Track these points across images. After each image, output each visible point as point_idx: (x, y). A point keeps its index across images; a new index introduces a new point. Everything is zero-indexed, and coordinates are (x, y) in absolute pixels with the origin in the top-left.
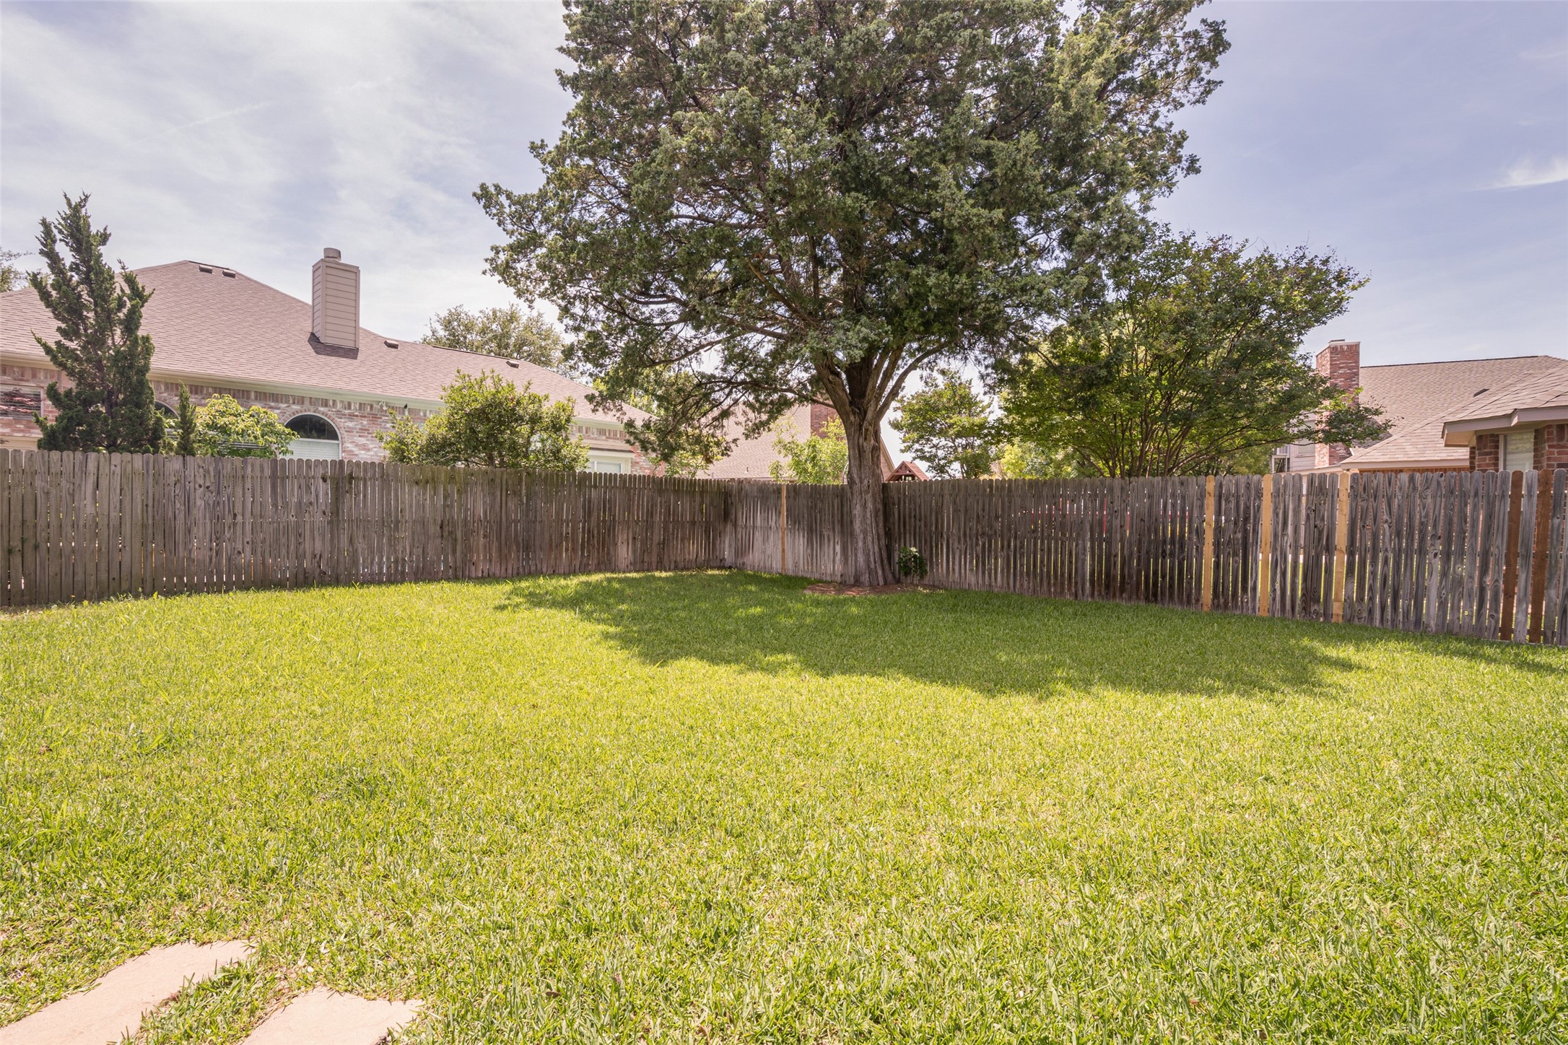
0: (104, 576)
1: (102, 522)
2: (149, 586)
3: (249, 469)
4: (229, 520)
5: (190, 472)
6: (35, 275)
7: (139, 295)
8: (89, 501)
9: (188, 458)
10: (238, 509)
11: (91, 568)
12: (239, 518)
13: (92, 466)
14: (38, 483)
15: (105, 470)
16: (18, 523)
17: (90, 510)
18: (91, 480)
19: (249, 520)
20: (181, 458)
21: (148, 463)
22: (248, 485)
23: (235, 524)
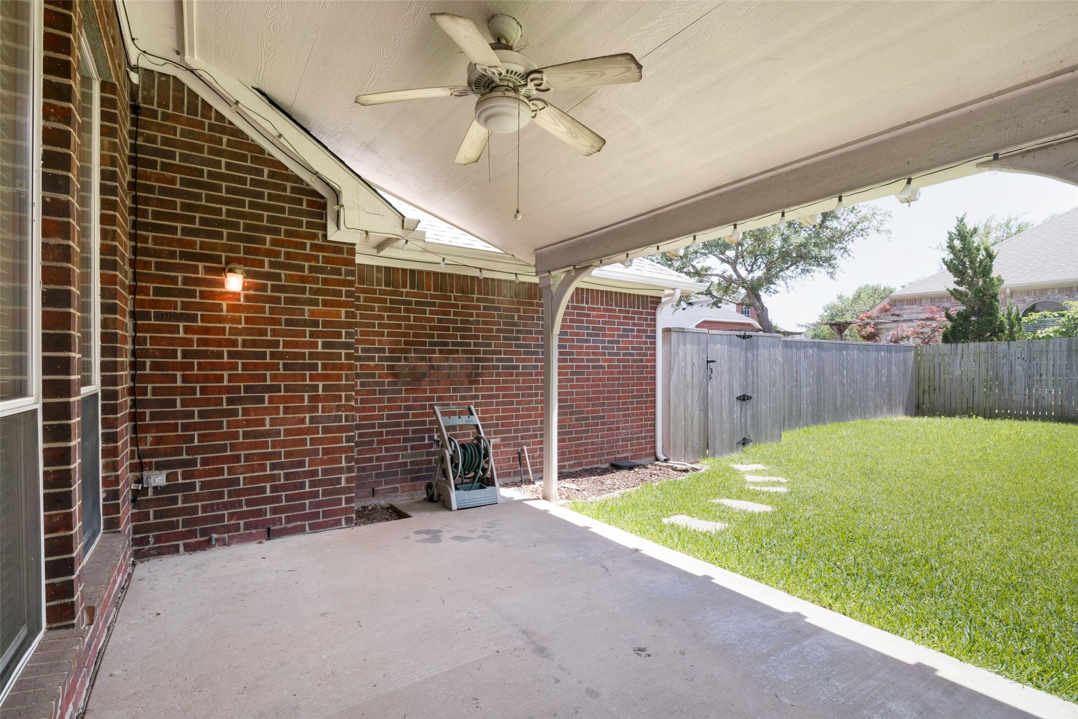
0: (965, 406)
1: (964, 379)
2: (988, 414)
3: (1051, 346)
4: (1037, 378)
5: (1012, 351)
6: (944, 259)
7: (990, 256)
8: (958, 367)
9: (1011, 342)
10: (1043, 371)
11: (959, 401)
12: (1044, 377)
13: (959, 351)
14: (936, 360)
15: (965, 352)
16: (928, 379)
17: (957, 373)
18: (959, 356)
19: (1051, 378)
20: (1007, 343)
21: (988, 347)
22: (1051, 356)
23: (1041, 380)
